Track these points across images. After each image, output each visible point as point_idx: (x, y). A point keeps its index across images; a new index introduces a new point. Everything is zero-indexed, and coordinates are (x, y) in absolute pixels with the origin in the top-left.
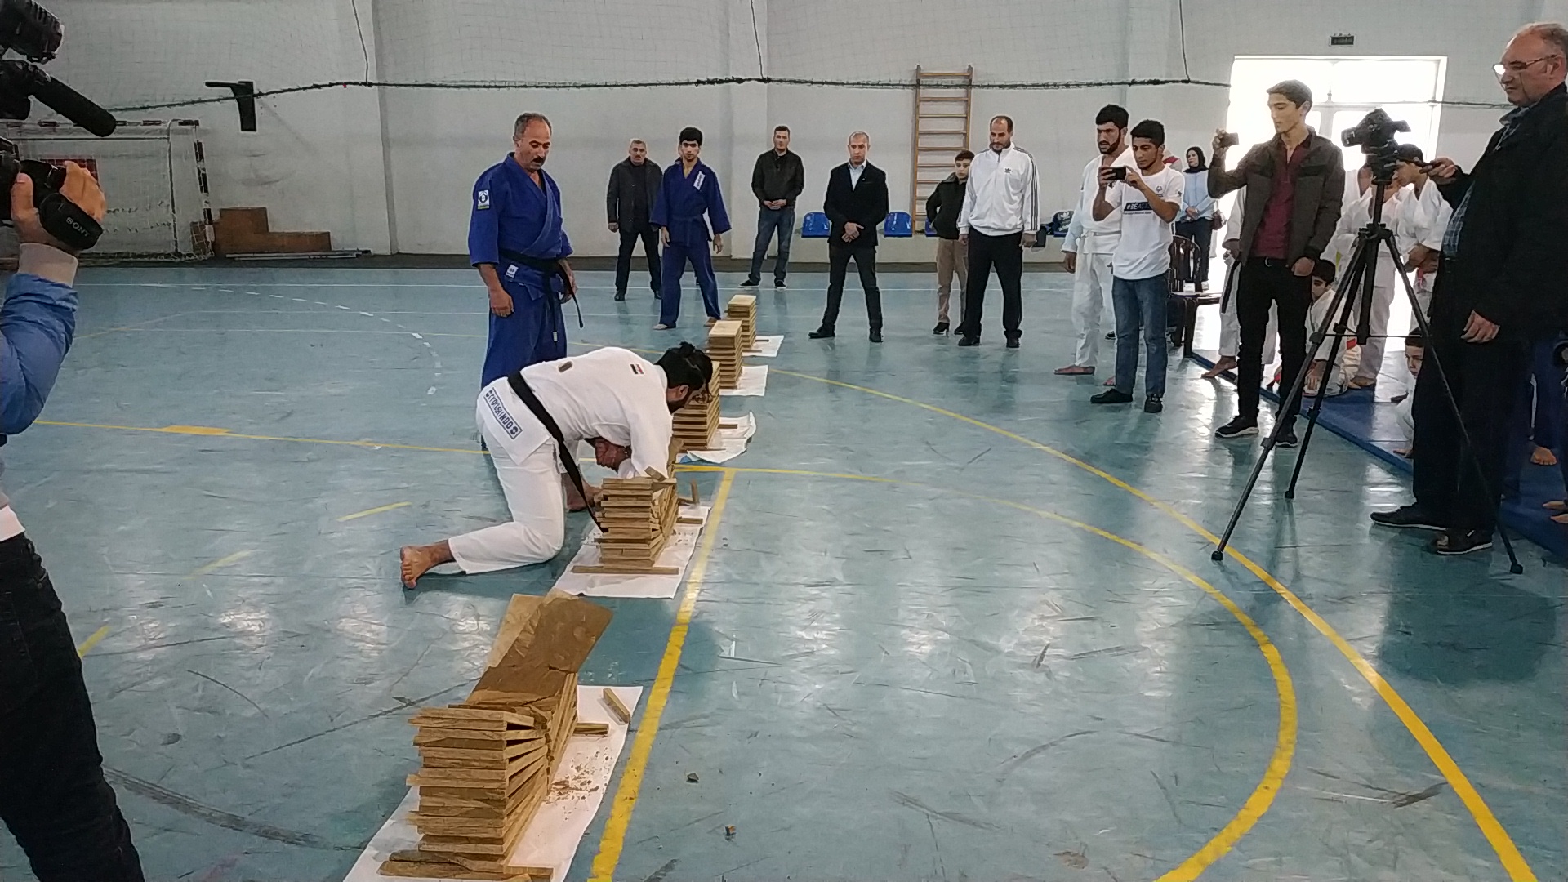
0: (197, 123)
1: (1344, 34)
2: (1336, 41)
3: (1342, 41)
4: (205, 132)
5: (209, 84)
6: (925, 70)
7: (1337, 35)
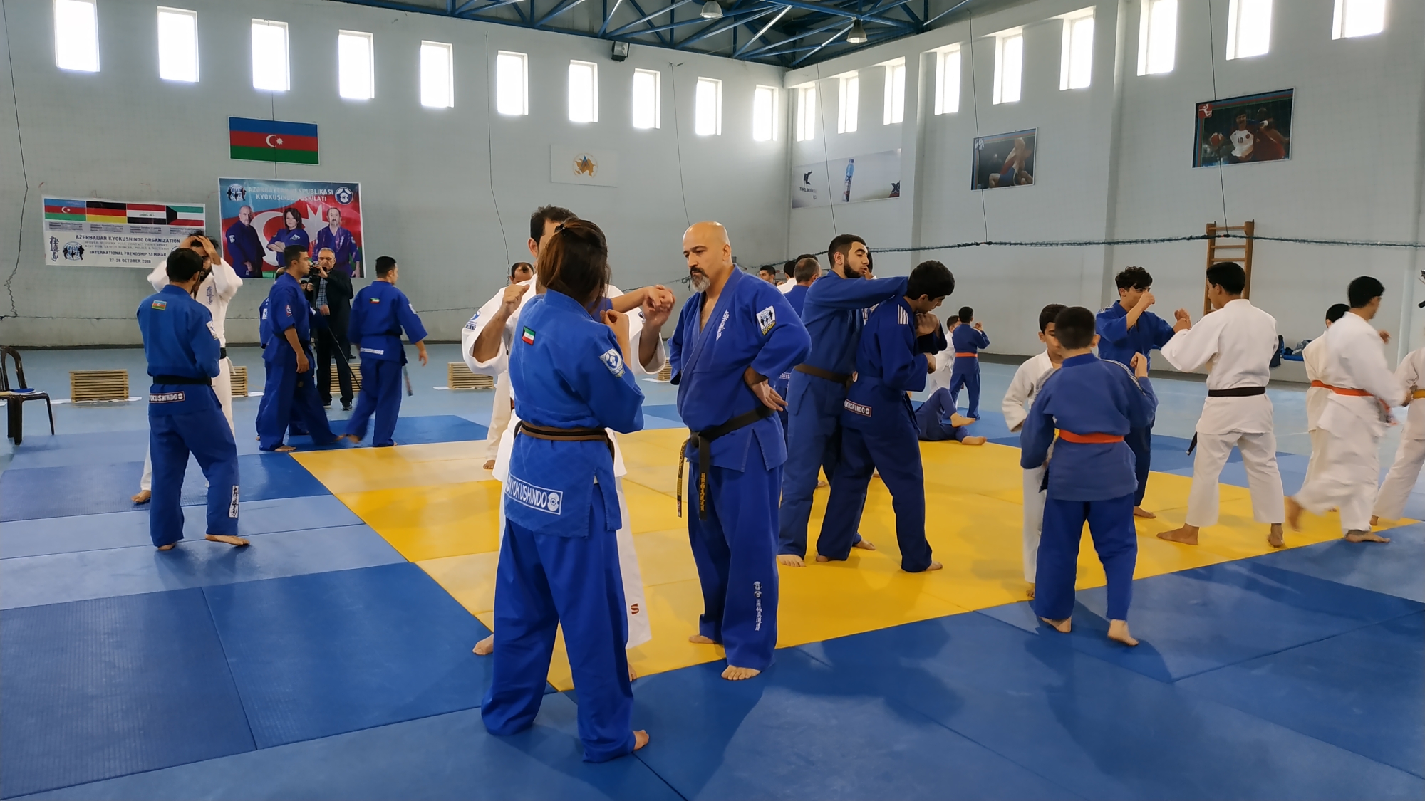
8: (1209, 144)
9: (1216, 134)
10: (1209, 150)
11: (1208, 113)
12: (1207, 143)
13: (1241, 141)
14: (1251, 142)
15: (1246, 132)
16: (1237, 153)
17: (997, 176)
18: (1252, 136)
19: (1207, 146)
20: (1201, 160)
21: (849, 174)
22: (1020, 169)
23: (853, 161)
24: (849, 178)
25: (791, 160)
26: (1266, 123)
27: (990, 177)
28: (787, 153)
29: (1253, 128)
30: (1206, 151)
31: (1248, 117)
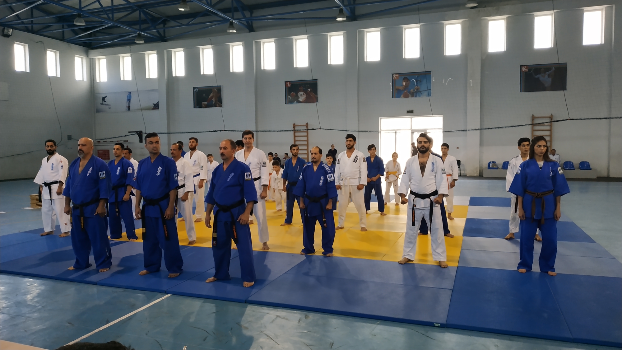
0: (127, 141)
1: (411, 110)
2: (408, 112)
3: (410, 112)
4: (130, 143)
5: (129, 132)
6: (296, 124)
7: (409, 110)
8: (290, 96)
9: (292, 93)
10: (290, 98)
11: (289, 85)
12: (289, 96)
13: (301, 95)
14: (305, 96)
15: (303, 93)
16: (300, 100)
17: (206, 103)
18: (305, 94)
19: (289, 97)
20: (289, 101)
21: (128, 98)
22: (216, 101)
23: (130, 93)
24: (129, 100)
25: (94, 90)
26: (309, 90)
27: (202, 104)
28: (91, 87)
29: (305, 92)
30: (289, 98)
31: (303, 88)
